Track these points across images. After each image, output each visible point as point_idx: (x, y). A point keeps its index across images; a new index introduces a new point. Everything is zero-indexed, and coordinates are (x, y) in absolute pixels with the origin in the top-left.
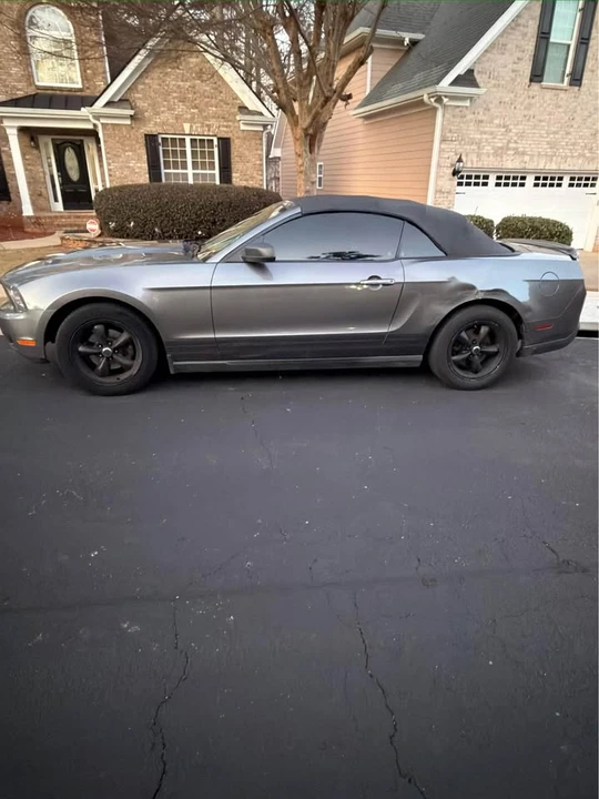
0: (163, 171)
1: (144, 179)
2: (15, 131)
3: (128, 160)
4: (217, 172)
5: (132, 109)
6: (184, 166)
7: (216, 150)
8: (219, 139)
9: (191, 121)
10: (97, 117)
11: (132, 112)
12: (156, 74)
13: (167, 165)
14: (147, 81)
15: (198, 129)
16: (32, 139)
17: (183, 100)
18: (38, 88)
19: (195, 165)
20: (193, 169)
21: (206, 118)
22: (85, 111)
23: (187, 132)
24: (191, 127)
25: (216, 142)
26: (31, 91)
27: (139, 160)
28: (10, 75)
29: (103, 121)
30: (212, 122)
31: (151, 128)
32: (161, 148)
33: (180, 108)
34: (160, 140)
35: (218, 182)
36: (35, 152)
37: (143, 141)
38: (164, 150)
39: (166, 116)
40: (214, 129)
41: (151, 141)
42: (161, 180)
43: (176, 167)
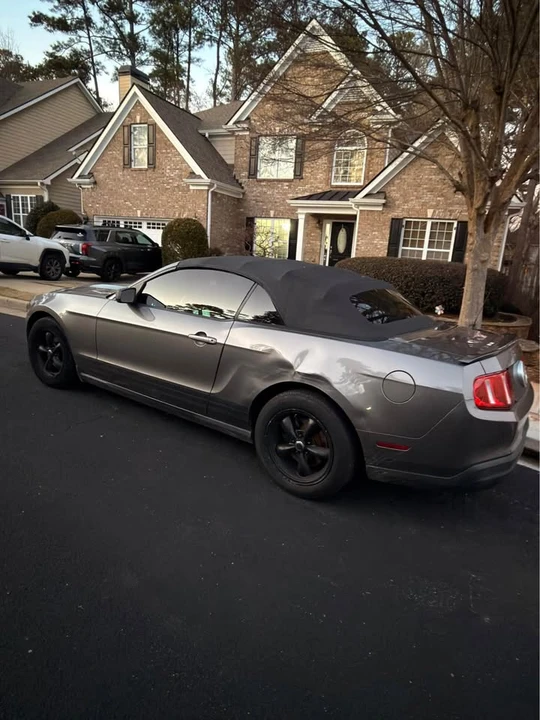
0: (401, 248)
1: (383, 253)
2: (303, 216)
3: (375, 237)
4: (451, 251)
5: (385, 198)
6: (421, 244)
7: (454, 232)
8: (459, 222)
9: (436, 207)
10: (358, 205)
11: (384, 201)
12: (412, 171)
13: (405, 243)
14: (404, 177)
15: (440, 213)
16: (319, 222)
17: (431, 191)
18: (332, 187)
19: (431, 244)
20: (429, 247)
21: (451, 204)
22: (351, 202)
23: (429, 216)
24: (434, 212)
25: (455, 225)
26: (327, 189)
27: (382, 239)
28: (316, 179)
29: (361, 208)
30: (456, 207)
31: (397, 213)
32: (403, 229)
33: (428, 197)
34: (404, 224)
35: (450, 260)
36: (319, 231)
37: (389, 224)
38: (405, 232)
39: (414, 204)
40: (456, 214)
41: (396, 224)
42: (396, 255)
43: (413, 245)
